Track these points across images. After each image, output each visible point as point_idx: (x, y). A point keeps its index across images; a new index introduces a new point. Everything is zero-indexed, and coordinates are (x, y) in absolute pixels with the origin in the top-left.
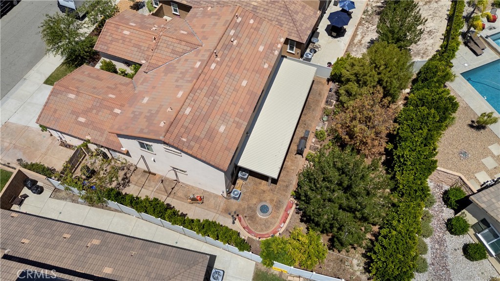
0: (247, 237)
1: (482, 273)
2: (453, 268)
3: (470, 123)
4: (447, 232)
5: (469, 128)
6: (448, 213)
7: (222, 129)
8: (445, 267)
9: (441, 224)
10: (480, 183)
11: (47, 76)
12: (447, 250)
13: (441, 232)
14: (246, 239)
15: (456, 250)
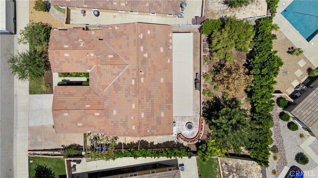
0: (187, 144)
1: (296, 133)
2: (284, 135)
3: (288, 50)
4: (280, 119)
5: (287, 54)
6: (280, 110)
7: (162, 115)
8: (280, 136)
9: (277, 116)
10: (294, 87)
11: (28, 88)
12: (280, 128)
13: (277, 120)
14: (187, 145)
15: (284, 127)
